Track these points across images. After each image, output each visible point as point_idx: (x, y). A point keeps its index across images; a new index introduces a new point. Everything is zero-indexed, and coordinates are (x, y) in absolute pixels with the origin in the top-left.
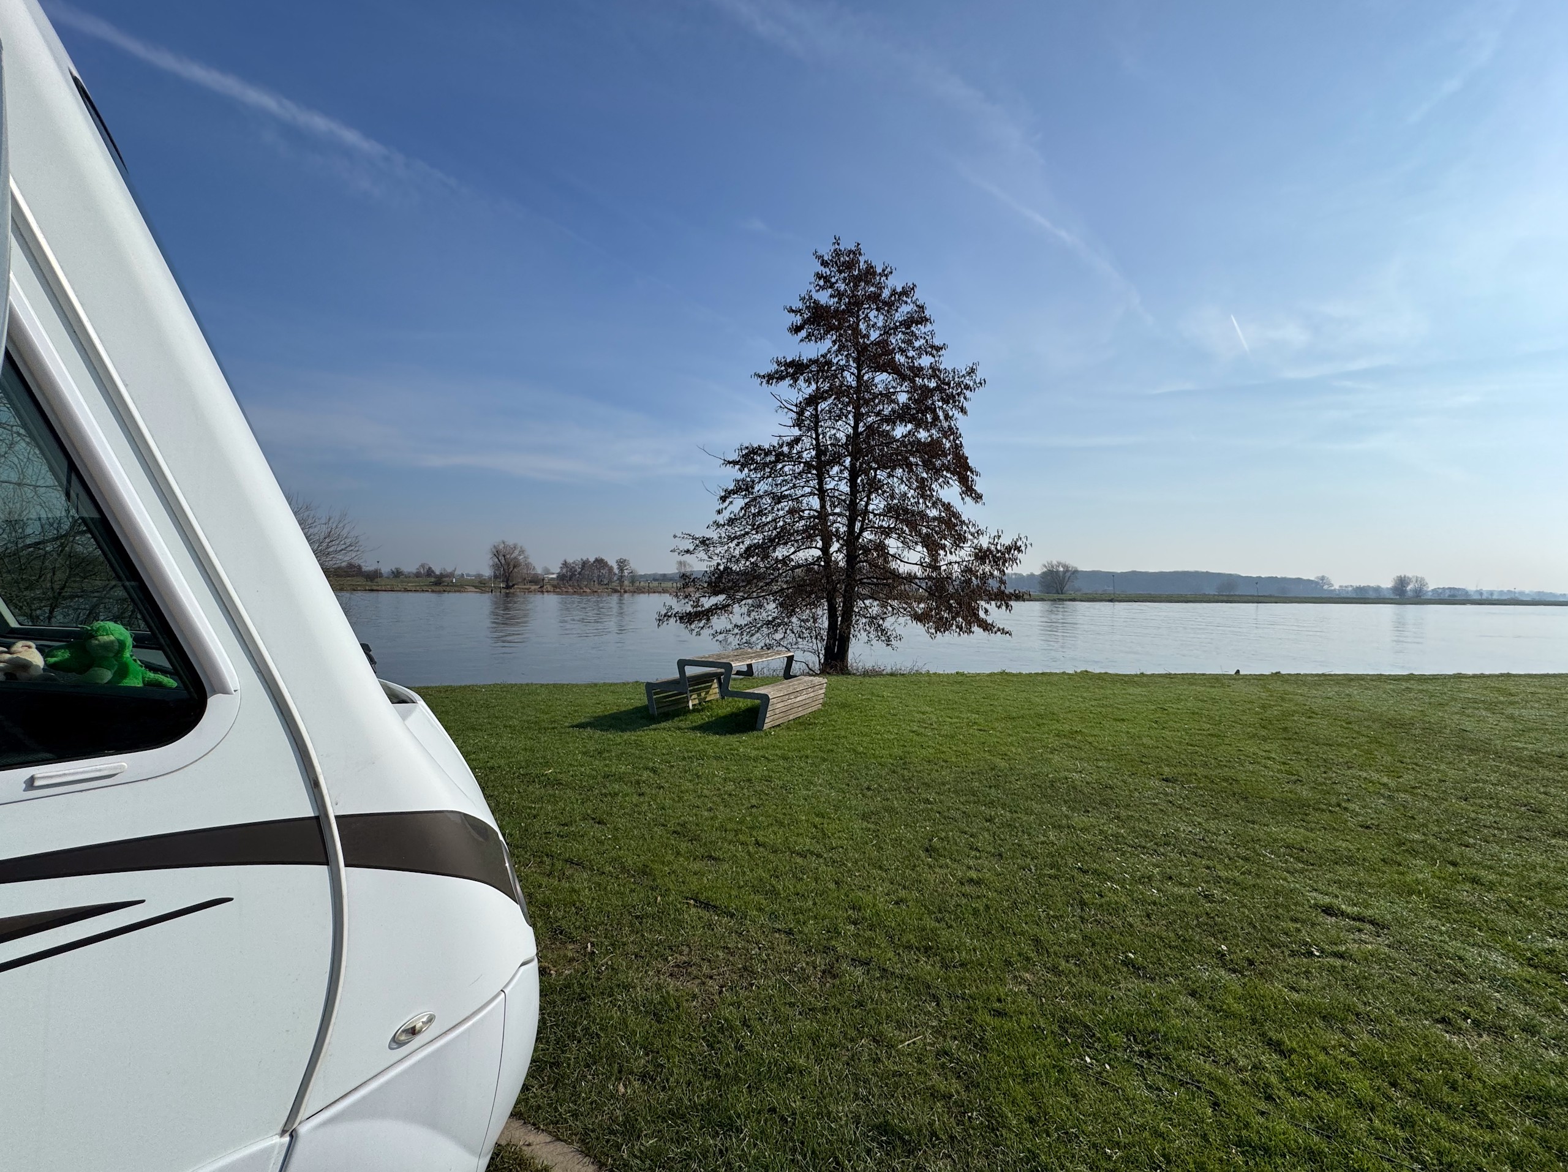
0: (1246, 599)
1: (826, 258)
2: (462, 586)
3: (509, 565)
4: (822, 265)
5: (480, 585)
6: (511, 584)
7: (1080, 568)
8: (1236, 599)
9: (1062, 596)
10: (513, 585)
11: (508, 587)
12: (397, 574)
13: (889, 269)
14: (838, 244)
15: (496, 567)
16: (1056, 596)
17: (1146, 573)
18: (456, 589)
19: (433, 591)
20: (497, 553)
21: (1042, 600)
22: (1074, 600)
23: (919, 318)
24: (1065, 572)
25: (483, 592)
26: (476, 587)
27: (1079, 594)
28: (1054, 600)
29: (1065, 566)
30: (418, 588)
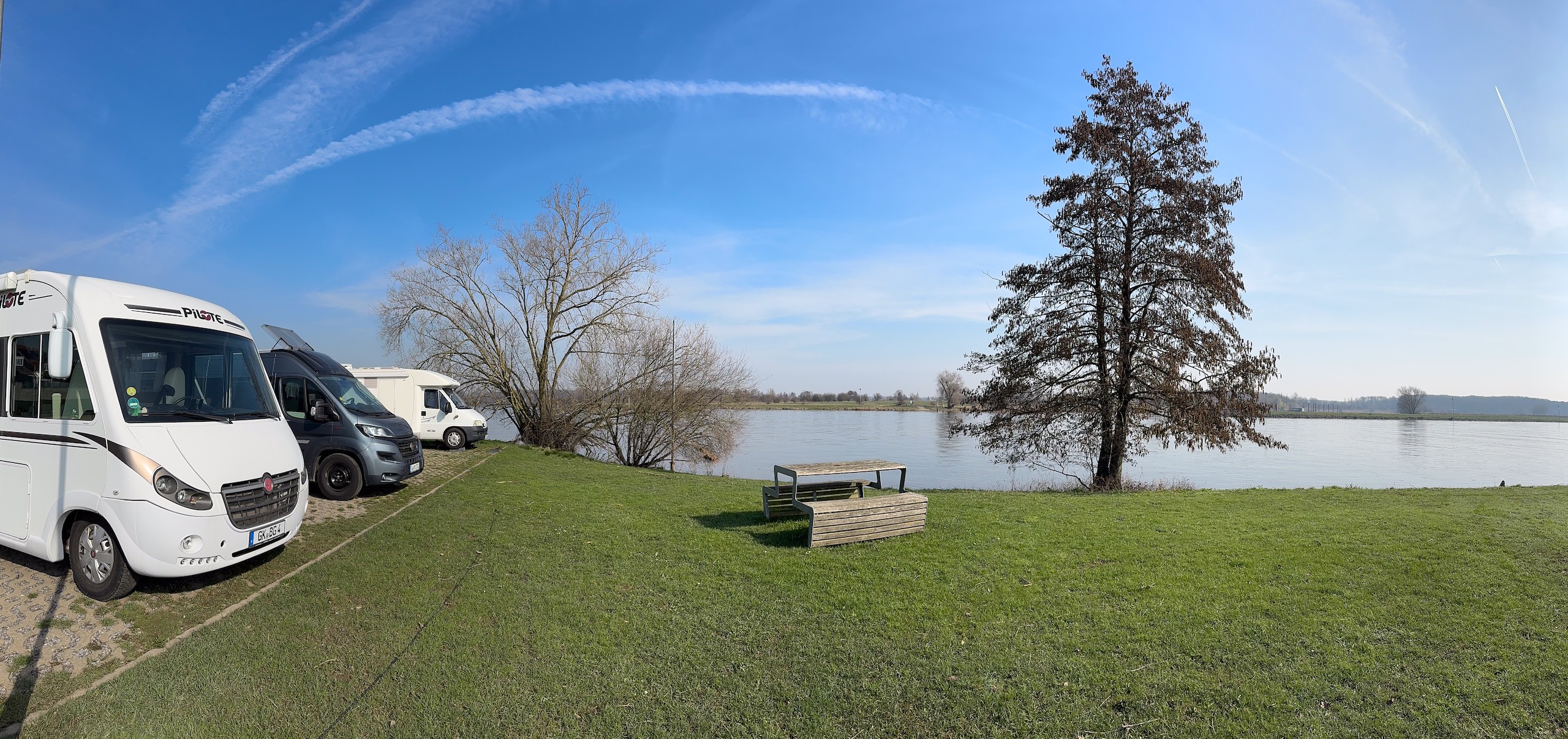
0: (1551, 419)
1: (1095, 77)
2: (916, 406)
3: (950, 390)
4: (1093, 85)
5: (930, 406)
6: (951, 405)
7: (1428, 393)
8: (1544, 418)
9: (1412, 415)
10: (953, 405)
11: (949, 407)
12: (878, 398)
13: (1166, 90)
14: (1108, 63)
15: (943, 390)
16: (1408, 415)
17: (1482, 398)
18: (911, 408)
19: (895, 410)
20: (943, 381)
21: (1397, 418)
22: (1421, 418)
23: (1194, 135)
24: (1415, 396)
25: (932, 411)
26: (925, 407)
27: (1427, 413)
28: (1406, 419)
29: (1416, 391)
30: (886, 408)
